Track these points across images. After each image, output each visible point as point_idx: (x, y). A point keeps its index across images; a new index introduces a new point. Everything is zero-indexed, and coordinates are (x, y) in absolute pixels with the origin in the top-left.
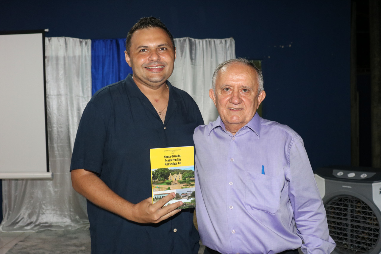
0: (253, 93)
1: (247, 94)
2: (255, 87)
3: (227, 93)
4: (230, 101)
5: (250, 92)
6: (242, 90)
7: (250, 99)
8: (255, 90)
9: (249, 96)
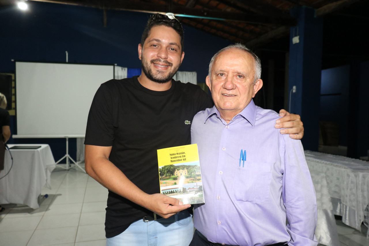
0: (248, 80)
1: (241, 80)
2: (250, 74)
3: (221, 79)
4: (224, 86)
5: (245, 79)
6: (236, 76)
7: (245, 85)
8: (251, 77)
9: (244, 82)
